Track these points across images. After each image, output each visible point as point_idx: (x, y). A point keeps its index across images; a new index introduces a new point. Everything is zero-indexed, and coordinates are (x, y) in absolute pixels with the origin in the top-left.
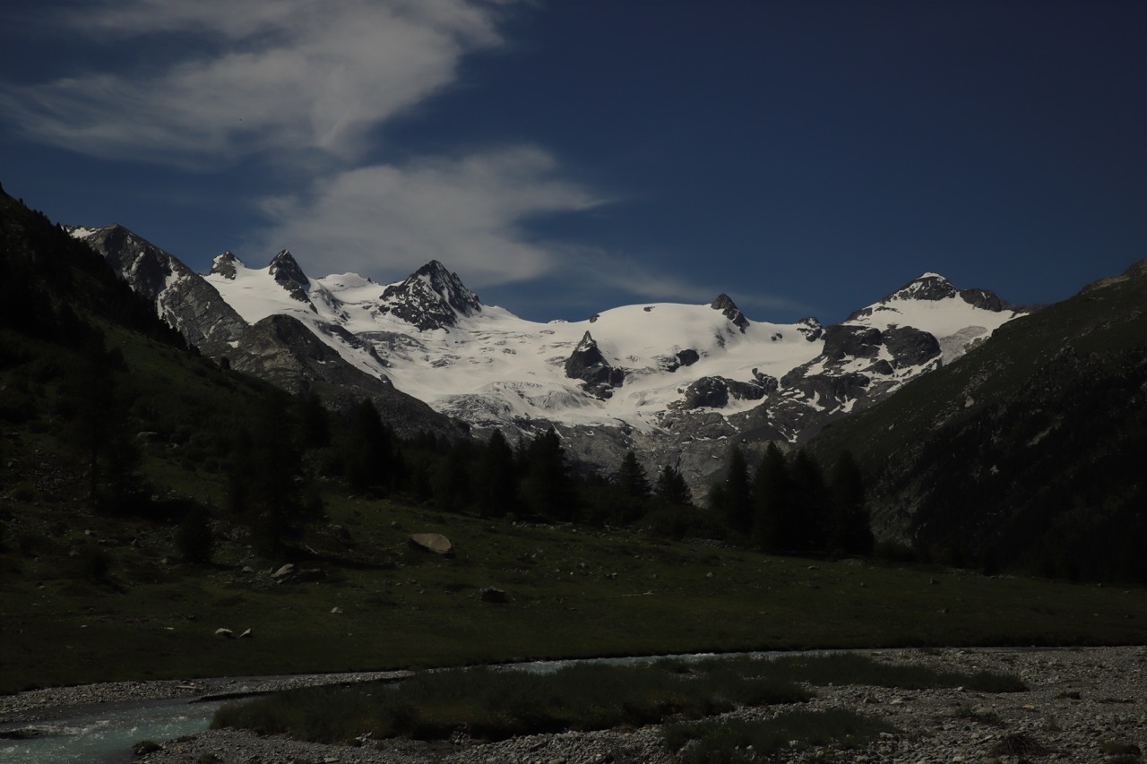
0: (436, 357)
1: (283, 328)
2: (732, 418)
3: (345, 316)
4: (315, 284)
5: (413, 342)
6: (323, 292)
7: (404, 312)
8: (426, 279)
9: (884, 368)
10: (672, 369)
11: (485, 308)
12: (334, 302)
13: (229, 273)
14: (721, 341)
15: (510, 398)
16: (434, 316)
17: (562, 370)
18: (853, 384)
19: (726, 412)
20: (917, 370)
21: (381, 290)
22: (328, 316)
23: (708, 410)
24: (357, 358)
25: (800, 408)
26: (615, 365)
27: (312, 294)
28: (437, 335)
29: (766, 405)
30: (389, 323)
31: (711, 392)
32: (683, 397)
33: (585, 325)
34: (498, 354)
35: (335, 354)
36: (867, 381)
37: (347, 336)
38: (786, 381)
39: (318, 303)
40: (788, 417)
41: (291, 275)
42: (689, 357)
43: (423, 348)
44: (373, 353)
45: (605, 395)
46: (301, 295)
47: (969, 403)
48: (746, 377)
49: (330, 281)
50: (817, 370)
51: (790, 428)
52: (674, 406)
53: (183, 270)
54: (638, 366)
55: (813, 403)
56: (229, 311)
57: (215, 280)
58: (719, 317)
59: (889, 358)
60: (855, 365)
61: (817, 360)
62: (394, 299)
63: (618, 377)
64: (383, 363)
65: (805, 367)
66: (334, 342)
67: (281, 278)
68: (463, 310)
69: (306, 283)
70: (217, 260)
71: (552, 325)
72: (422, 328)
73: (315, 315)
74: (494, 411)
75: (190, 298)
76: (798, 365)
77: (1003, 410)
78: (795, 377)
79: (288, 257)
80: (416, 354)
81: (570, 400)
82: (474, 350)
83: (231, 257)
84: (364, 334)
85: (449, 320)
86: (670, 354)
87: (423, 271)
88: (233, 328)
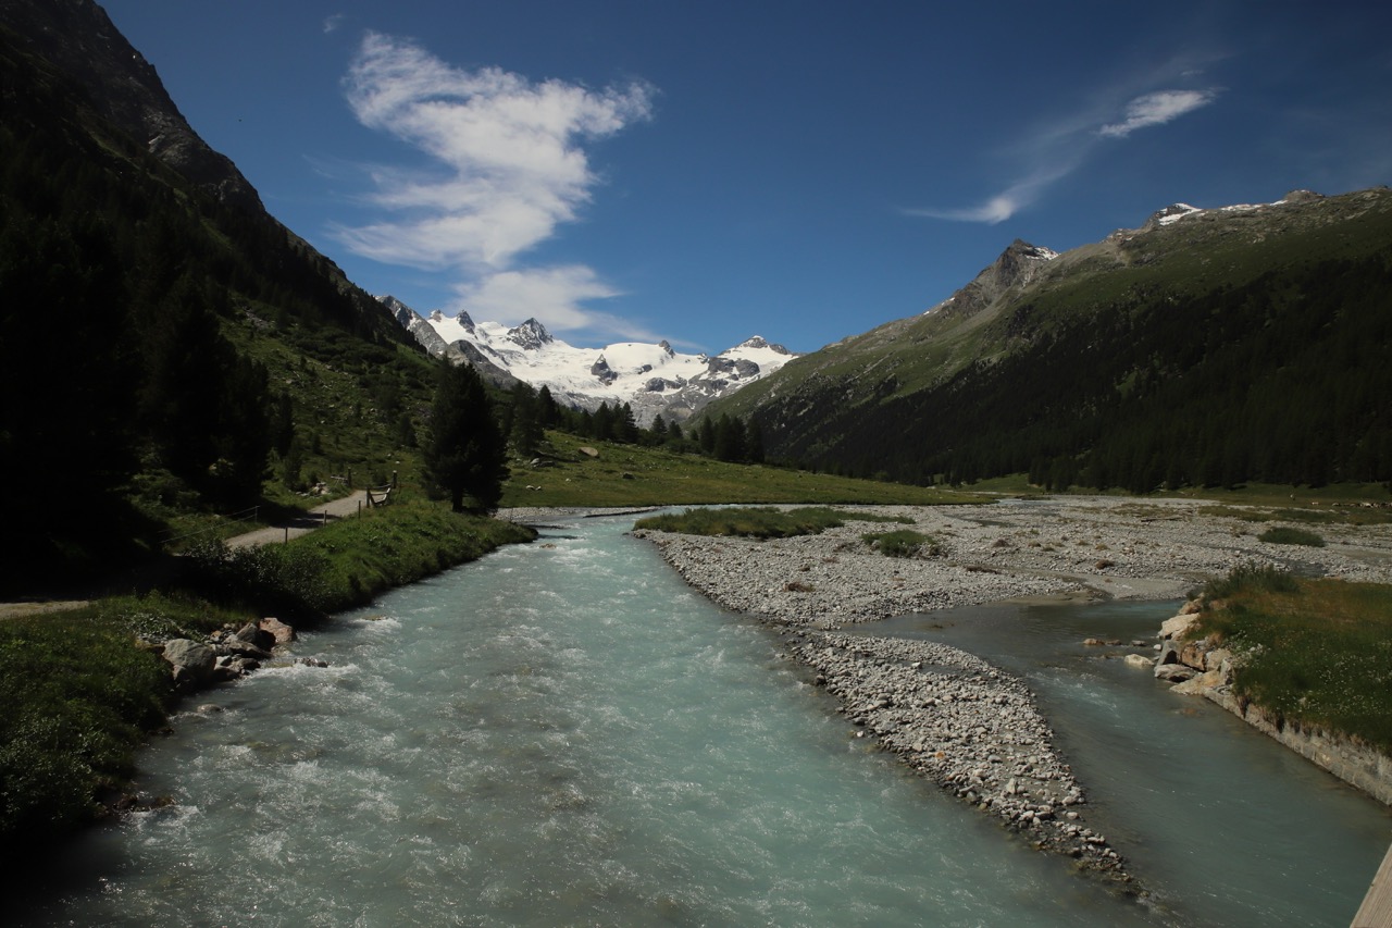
0: (531, 363)
1: (464, 346)
2: (666, 397)
3: (490, 342)
4: (477, 326)
5: (521, 355)
6: (480, 330)
7: (517, 341)
8: (528, 326)
9: (735, 377)
10: (640, 373)
11: (555, 341)
12: (486, 335)
13: (438, 319)
14: (662, 362)
15: (566, 383)
16: (532, 344)
17: (590, 371)
18: (720, 384)
19: (663, 394)
20: (749, 379)
21: (508, 330)
22: (483, 341)
23: (655, 393)
24: (495, 361)
25: (697, 394)
26: (613, 370)
27: (476, 331)
28: (532, 353)
29: (682, 391)
30: (511, 346)
31: (657, 385)
32: (644, 387)
33: (601, 351)
34: (560, 362)
35: (487, 359)
36: (727, 383)
37: (491, 351)
38: (691, 382)
39: (478, 335)
40: (692, 398)
41: (466, 321)
42: (648, 368)
43: (526, 358)
44: (503, 359)
45: (609, 384)
46: (471, 331)
47: (773, 395)
48: (673, 379)
49: (484, 325)
50: (705, 377)
51: (692, 402)
52: (640, 390)
53: (418, 317)
54: (624, 371)
55: (703, 392)
56: (439, 337)
57: (432, 322)
58: (662, 351)
59: (737, 373)
60: (722, 376)
61: (705, 372)
62: (513, 335)
63: (615, 376)
64: (507, 364)
65: (700, 376)
66: (485, 353)
67: (462, 322)
68: (545, 341)
69: (473, 325)
70: (433, 313)
71: (586, 350)
72: (525, 349)
73: (476, 340)
74: (558, 389)
75: (421, 330)
76: (697, 374)
77: (788, 399)
78: (695, 380)
79: (465, 313)
80: (522, 360)
81: (593, 385)
82: (549, 360)
83: (439, 312)
84: (499, 351)
85: (538, 346)
86: (639, 366)
87: (527, 322)
88: (440, 345)
